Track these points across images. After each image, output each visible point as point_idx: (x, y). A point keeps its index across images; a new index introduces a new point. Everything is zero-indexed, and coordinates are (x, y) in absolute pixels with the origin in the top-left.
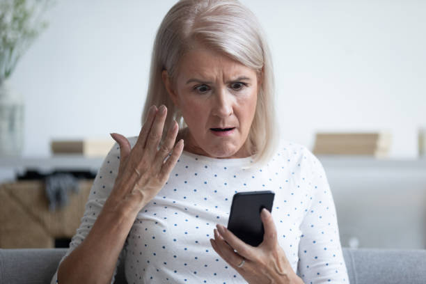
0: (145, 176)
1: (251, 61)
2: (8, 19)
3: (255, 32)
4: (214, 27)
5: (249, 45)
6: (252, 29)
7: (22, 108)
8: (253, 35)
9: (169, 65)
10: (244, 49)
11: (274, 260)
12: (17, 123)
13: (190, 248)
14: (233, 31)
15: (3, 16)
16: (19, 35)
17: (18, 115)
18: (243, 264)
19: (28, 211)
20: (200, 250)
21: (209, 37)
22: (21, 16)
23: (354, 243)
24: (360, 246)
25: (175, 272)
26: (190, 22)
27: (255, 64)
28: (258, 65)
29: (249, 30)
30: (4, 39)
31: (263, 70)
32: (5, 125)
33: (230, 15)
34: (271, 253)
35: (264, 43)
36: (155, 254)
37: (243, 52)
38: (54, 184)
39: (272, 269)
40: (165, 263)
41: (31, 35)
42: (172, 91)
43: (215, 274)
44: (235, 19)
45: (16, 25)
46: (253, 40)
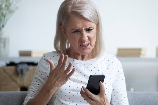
0: (60, 79)
1: (94, 20)
2: (3, 6)
3: (94, 9)
4: (79, 8)
5: (92, 14)
6: (93, 8)
7: (8, 39)
8: (94, 11)
9: (63, 23)
10: (91, 16)
11: (103, 100)
12: (7, 45)
13: (71, 92)
14: (86, 9)
15: (1, 5)
16: (8, 12)
17: (7, 41)
18: (92, 102)
19: (10, 77)
20: (75, 93)
21: (78, 12)
22: (8, 5)
23: (132, 89)
24: (134, 91)
25: (66, 101)
26: (70, 7)
27: (95, 21)
28: (96, 22)
29: (93, 9)
30: (2, 13)
31: (98, 23)
32: (2, 45)
33: (85, 3)
34: (102, 98)
35: (98, 13)
36: (58, 94)
37: (91, 17)
38: (20, 67)
39: (102, 103)
40: (62, 98)
41: (12, 12)
42: (65, 33)
43: (80, 102)
44: (87, 5)
45: (6, 8)
46: (94, 12)
